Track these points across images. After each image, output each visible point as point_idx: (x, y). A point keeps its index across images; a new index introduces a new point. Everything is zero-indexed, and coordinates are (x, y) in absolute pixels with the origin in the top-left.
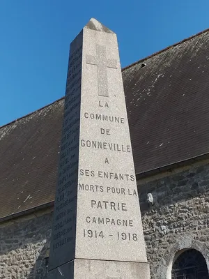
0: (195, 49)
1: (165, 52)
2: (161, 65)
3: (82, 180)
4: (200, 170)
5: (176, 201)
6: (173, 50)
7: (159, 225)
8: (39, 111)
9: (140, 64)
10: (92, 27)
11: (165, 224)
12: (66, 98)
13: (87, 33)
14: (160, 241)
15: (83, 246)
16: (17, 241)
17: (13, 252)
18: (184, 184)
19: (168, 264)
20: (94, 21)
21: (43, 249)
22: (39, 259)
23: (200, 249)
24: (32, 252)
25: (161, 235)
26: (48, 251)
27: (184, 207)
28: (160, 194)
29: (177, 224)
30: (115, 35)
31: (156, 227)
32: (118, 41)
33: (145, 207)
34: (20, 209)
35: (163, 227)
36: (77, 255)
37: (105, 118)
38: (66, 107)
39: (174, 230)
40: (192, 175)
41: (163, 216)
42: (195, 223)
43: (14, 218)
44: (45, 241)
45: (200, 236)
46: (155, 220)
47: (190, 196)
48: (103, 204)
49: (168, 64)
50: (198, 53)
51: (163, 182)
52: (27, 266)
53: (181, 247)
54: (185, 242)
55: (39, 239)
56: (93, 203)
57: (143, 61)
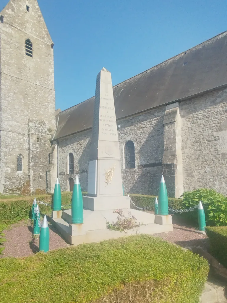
0: (133, 81)
1: (125, 82)
2: (123, 86)
3: (100, 118)
4: (134, 118)
5: (126, 127)
6: (127, 81)
7: (121, 134)
8: (87, 100)
9: (117, 86)
10: (103, 70)
11: (123, 134)
12: (95, 96)
13: (102, 72)
14: (121, 138)
15: (101, 137)
16: (81, 138)
17: (81, 141)
18: (129, 122)
19: (123, 144)
20: (104, 68)
21: (89, 140)
22: (88, 143)
23: (132, 141)
24: (86, 141)
25: (122, 137)
26: (91, 141)
27: (129, 129)
28: (122, 125)
29: (126, 134)
30: (110, 73)
31: (120, 134)
32: (111, 75)
33: (118, 128)
34: (82, 129)
35: (122, 134)
36: (99, 139)
37: (107, 99)
38: (95, 98)
39: (125, 135)
40: (131, 119)
41: (123, 131)
42: (131, 133)
43: (81, 132)
44: (89, 138)
45: (132, 137)
46: (120, 132)
47: (130, 126)
48: (106, 125)
49: (125, 86)
50: (134, 82)
51: (123, 122)
52: (84, 145)
53: (127, 140)
54: (128, 138)
55: (88, 137)
56: (103, 125)
57: (118, 85)
